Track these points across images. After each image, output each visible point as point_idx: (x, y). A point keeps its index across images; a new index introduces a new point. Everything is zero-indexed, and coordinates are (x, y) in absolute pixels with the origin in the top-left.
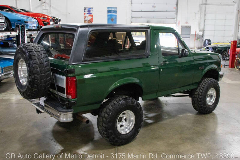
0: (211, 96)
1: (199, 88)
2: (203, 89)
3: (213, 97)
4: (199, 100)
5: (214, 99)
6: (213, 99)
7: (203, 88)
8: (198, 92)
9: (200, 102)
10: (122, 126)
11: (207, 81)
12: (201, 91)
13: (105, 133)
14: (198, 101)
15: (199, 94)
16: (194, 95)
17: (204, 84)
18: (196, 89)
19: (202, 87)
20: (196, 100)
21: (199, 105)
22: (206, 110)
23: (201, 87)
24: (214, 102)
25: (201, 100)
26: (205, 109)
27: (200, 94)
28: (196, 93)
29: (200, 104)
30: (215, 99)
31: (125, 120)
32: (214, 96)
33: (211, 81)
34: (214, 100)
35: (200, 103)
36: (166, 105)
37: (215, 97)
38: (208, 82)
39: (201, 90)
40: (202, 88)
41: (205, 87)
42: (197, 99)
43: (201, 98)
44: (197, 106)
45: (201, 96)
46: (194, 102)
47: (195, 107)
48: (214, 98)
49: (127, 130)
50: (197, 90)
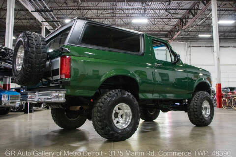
0: (206, 109)
1: (193, 99)
4: (195, 110)
5: (209, 112)
8: (193, 103)
10: (118, 122)
13: (100, 123)
20: (192, 111)
21: (195, 116)
23: (196, 98)
31: (122, 116)
35: (196, 113)
39: (195, 101)
45: (196, 107)
49: (124, 125)
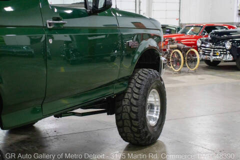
1: (129, 91)
2: (139, 92)
3: (155, 108)
4: (133, 116)
5: (157, 112)
6: (155, 112)
7: (139, 89)
8: (130, 100)
9: (135, 120)
11: (143, 75)
12: (135, 96)
14: (131, 119)
15: (131, 104)
16: (121, 108)
17: (139, 81)
18: (124, 93)
19: (137, 87)
20: (127, 117)
21: (133, 128)
22: (147, 137)
23: (135, 88)
24: (158, 117)
25: (137, 116)
26: (146, 135)
27: (134, 102)
28: (125, 103)
29: (137, 125)
30: (159, 111)
32: (157, 106)
33: (152, 74)
34: (159, 113)
35: (136, 123)
36: (57, 138)
37: (159, 108)
38: (146, 76)
39: (134, 94)
40: (136, 91)
41: (143, 87)
42: (129, 115)
43: (136, 111)
44: (130, 131)
45: (136, 108)
46: (121, 122)
47: (124, 135)
48: (157, 109)
50: (127, 94)
